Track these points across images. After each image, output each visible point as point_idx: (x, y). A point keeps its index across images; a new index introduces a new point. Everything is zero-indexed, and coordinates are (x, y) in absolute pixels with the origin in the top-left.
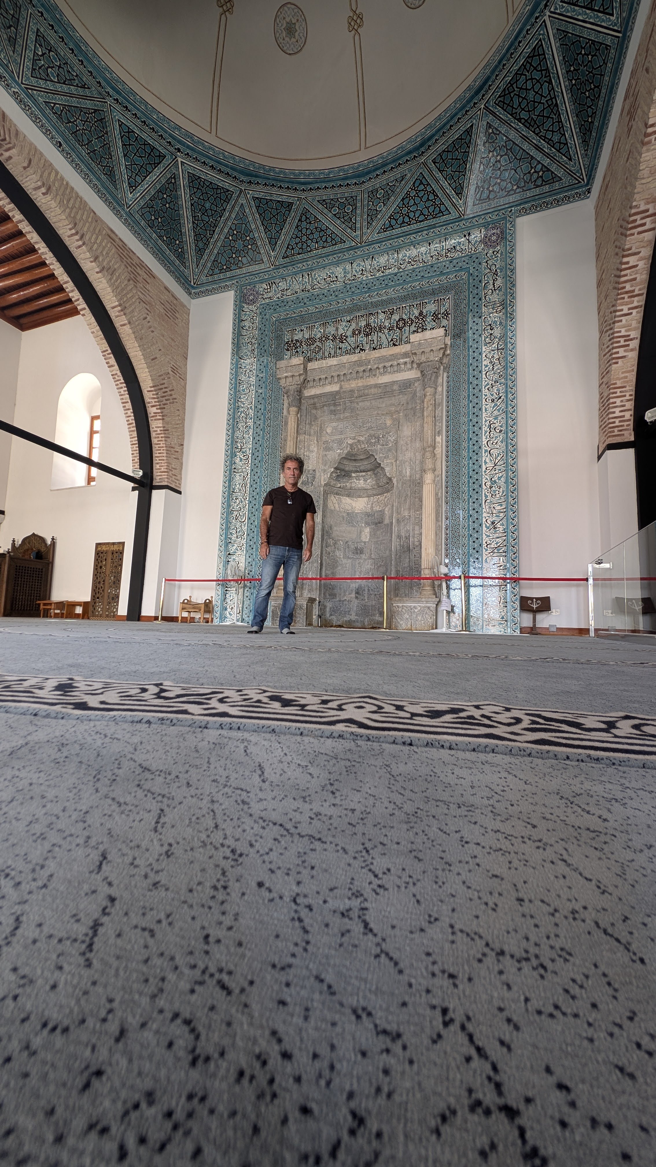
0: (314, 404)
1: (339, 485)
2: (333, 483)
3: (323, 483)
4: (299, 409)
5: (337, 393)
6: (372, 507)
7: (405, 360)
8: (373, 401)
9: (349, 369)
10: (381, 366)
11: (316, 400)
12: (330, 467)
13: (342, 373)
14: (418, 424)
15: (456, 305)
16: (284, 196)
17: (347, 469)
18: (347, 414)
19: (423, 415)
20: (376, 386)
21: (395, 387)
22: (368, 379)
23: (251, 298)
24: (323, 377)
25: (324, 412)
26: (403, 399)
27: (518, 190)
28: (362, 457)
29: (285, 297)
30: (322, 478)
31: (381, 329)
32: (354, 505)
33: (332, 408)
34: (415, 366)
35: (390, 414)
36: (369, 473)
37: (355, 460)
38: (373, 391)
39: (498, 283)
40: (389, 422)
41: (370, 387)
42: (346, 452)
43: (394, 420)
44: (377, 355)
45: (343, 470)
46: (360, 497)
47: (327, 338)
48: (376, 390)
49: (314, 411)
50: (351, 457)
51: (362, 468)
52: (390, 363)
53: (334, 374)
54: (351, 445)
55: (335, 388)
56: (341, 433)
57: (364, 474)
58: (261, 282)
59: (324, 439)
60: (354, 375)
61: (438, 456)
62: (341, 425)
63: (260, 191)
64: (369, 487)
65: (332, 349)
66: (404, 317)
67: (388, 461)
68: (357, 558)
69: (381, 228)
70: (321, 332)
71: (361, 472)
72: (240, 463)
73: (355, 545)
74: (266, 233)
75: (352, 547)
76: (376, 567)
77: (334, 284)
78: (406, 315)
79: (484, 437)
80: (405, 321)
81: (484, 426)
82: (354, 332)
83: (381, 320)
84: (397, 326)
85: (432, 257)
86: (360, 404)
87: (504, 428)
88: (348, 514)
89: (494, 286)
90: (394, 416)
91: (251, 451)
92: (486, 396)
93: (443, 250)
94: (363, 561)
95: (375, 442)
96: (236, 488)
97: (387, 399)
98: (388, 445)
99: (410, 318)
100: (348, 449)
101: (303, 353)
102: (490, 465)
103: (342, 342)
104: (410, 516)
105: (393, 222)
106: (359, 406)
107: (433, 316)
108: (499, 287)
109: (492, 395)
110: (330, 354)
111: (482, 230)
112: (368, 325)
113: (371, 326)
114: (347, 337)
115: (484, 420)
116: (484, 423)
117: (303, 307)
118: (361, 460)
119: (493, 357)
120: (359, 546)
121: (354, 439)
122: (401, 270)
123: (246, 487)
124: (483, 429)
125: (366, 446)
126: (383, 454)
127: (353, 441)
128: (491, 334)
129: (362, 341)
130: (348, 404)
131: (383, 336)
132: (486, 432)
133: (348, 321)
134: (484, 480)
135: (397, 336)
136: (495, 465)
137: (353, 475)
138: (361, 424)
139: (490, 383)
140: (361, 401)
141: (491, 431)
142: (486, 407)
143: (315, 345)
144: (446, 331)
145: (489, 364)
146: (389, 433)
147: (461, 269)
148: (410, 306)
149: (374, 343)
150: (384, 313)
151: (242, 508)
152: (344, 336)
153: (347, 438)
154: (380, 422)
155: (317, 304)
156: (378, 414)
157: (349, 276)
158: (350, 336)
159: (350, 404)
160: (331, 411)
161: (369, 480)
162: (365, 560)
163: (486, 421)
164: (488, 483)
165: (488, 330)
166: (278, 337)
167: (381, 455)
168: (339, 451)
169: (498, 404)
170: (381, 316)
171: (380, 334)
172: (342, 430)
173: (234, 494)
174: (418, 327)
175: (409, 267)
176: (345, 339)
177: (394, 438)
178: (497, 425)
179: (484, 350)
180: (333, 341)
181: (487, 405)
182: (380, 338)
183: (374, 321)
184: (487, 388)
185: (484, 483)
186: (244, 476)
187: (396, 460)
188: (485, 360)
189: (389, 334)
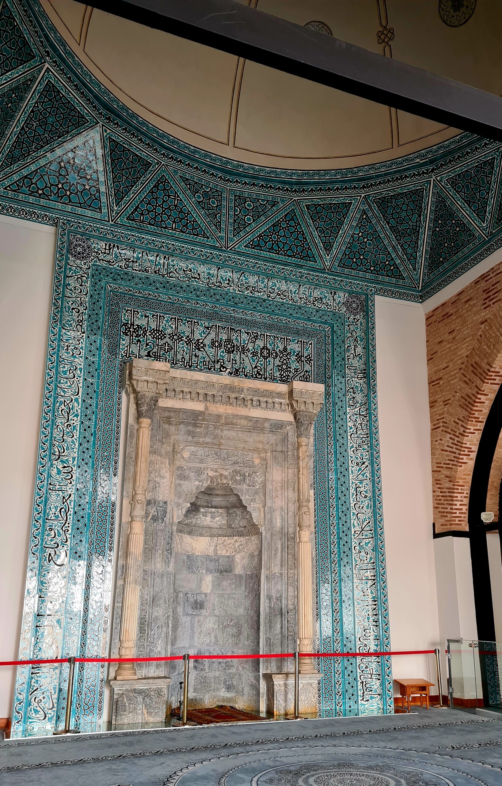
0: (169, 418)
1: (187, 522)
3: (176, 520)
4: (152, 421)
5: (201, 413)
6: (216, 550)
7: (280, 400)
8: (240, 433)
9: (218, 391)
10: (254, 398)
11: (172, 414)
12: (185, 501)
13: (210, 393)
16: (145, 152)
17: (199, 503)
18: (209, 440)
19: (296, 464)
20: (247, 418)
21: (267, 425)
22: (238, 408)
23: (79, 249)
24: (186, 390)
25: (179, 430)
26: (273, 438)
27: (373, 272)
28: (219, 493)
29: (130, 269)
30: (175, 514)
31: (244, 350)
32: (194, 545)
33: (191, 428)
34: (289, 409)
35: (258, 451)
36: (220, 510)
37: (211, 495)
38: (243, 422)
39: (359, 350)
40: (257, 461)
41: (240, 417)
42: (206, 485)
43: (261, 459)
44: (251, 386)
45: (196, 505)
46: (201, 535)
47: (180, 338)
48: (246, 422)
49: (166, 426)
50: (209, 492)
51: (214, 503)
52: (265, 399)
53: (199, 391)
54: (212, 478)
55: (198, 406)
56: (201, 461)
57: (213, 510)
58: (101, 239)
59: (178, 463)
60: (224, 399)
62: (201, 452)
63: (120, 136)
64: (216, 526)
65: (187, 354)
66: (269, 347)
67: (255, 505)
68: (197, 615)
69: (249, 243)
70: (172, 328)
71: (212, 507)
72: (58, 476)
73: (195, 598)
74: (114, 183)
75: (192, 600)
76: (221, 626)
77: (197, 282)
78: (270, 345)
79: (351, 500)
80: (269, 351)
81: (351, 488)
82: (213, 343)
83: (244, 341)
84: (261, 354)
85: (301, 298)
86: (225, 432)
87: (369, 495)
88: (188, 557)
89: (355, 352)
90: (262, 455)
91: (75, 462)
92: (352, 457)
93: (311, 296)
94: (204, 619)
95: (241, 480)
96: (51, 512)
97: (255, 434)
98: (254, 486)
99: (274, 350)
100: (209, 482)
101: (147, 345)
102: (358, 529)
103: (199, 350)
104: (281, 574)
105: (262, 243)
106: (223, 434)
107: (296, 356)
108: (359, 354)
109: (357, 458)
110: (183, 358)
111: (346, 295)
112: (229, 340)
113: (232, 343)
114: (205, 345)
115: (351, 482)
116: (351, 485)
117: (154, 292)
118: (217, 495)
119: (356, 421)
120: (199, 599)
121: (216, 471)
122: (270, 299)
123: (68, 514)
124: (351, 491)
125: (231, 483)
126: (250, 496)
127: (215, 474)
128: (354, 398)
129: (223, 357)
130: (211, 428)
131: (246, 359)
132: (353, 494)
133: (206, 327)
134: (353, 543)
135: (262, 365)
136: (362, 530)
137: (202, 510)
138: (226, 456)
139: (355, 445)
140: (226, 429)
141: (357, 495)
142: (353, 469)
143: (164, 341)
144: (310, 377)
145: (353, 427)
146: (256, 473)
147: (326, 323)
148: (275, 337)
149: (236, 364)
150: (248, 333)
151: (60, 544)
152: (202, 343)
153: (208, 468)
154: (247, 459)
155: (172, 295)
156: (244, 448)
157: (214, 280)
158: (209, 345)
159: (213, 429)
160: (189, 431)
161: (217, 519)
162: (206, 617)
163: (353, 483)
164: (357, 548)
165: (351, 392)
166: (113, 314)
167: (247, 497)
168: (197, 482)
169: (363, 469)
170: (245, 336)
171: (242, 356)
172: (203, 457)
173: (47, 521)
174: (283, 362)
175: (278, 299)
176: (202, 347)
177: (261, 480)
178: (362, 489)
179: (348, 411)
180: (187, 344)
181: (353, 467)
182: (243, 360)
183: (237, 339)
184: (352, 450)
185: (353, 547)
186: (64, 497)
187: (264, 506)
188: (350, 421)
189: (253, 359)
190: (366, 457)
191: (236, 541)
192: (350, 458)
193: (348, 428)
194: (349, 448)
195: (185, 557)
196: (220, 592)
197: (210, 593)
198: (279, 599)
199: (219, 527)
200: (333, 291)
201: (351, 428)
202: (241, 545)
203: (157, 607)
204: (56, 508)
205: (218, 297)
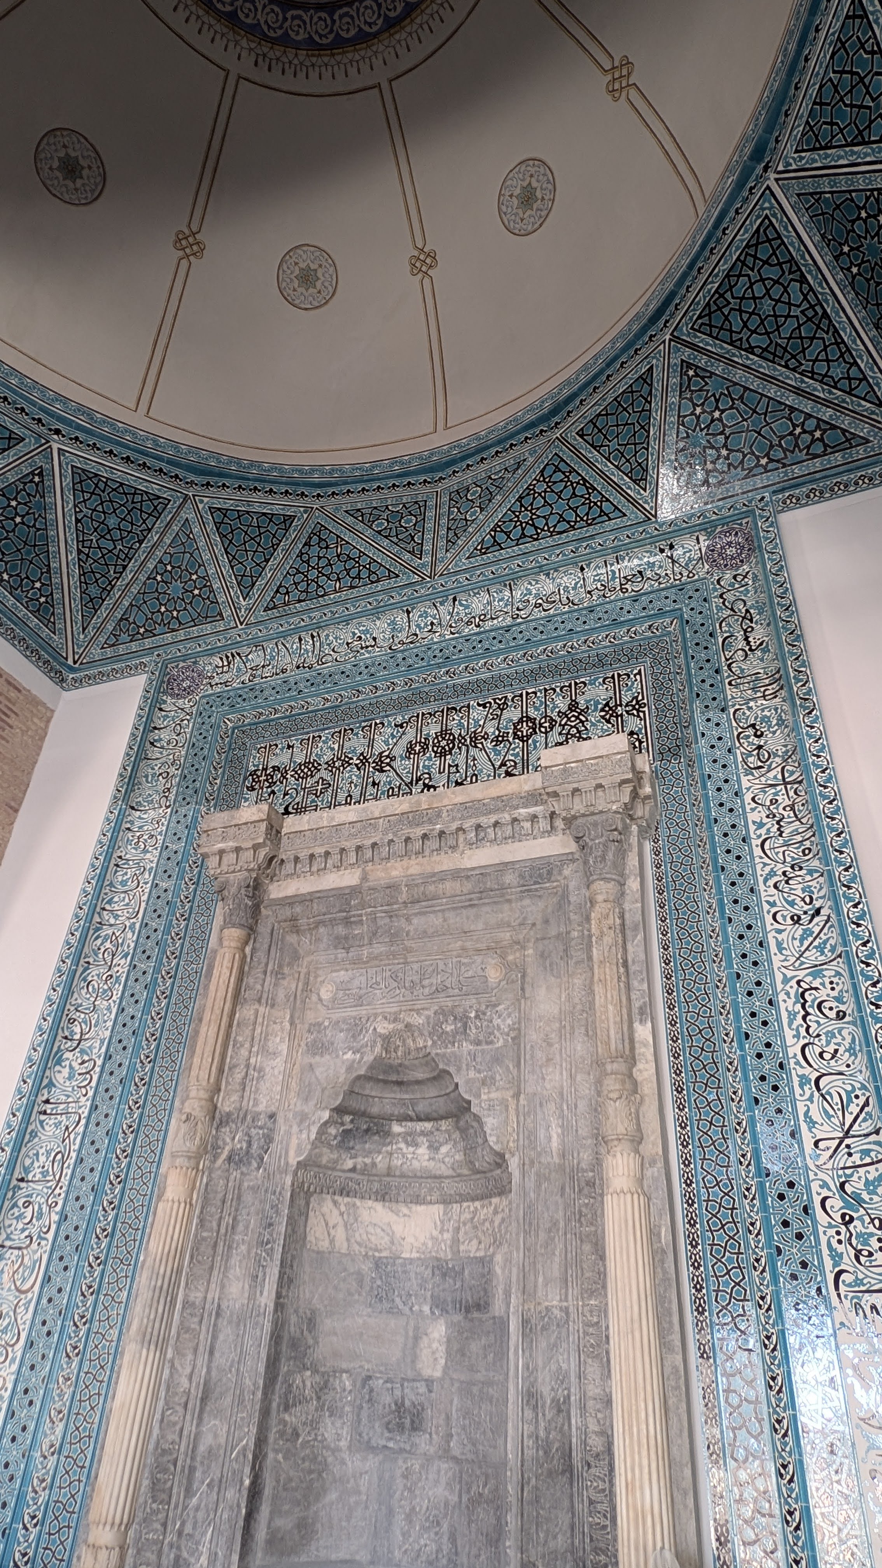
0: (294, 919)
1: (350, 1164)
2: (327, 1156)
3: (293, 1160)
4: (251, 930)
5: (354, 891)
6: (455, 1240)
7: (532, 810)
8: (450, 915)
9: (385, 832)
10: (468, 824)
11: (298, 909)
12: (319, 1107)
13: (368, 842)
14: (578, 981)
15: (659, 687)
16: (278, 505)
17: (375, 1110)
18: (379, 948)
19: (590, 958)
20: (457, 874)
21: (510, 878)
22: (435, 858)
23: (184, 684)
24: (321, 850)
25: (318, 940)
26: (534, 909)
27: (770, 467)
28: (420, 1075)
29: (257, 681)
30: (294, 1142)
31: (475, 739)
32: (398, 1232)
33: (341, 930)
34: (559, 823)
35: (498, 949)
36: (441, 1126)
37: (400, 1083)
38: (449, 886)
39: (758, 634)
40: (494, 975)
41: (441, 877)
42: (369, 1058)
43: (509, 967)
44: (459, 799)
45: (364, 1114)
46: (417, 1202)
47: (346, 763)
48: (457, 885)
49: (292, 939)
50: (385, 1074)
51: (421, 1107)
52: (493, 819)
53: (348, 845)
54: (387, 1039)
55: (350, 878)
56: (359, 1001)
57: (428, 1126)
58: (210, 653)
59: (310, 1016)
60: (399, 847)
61: (648, 1088)
62: (359, 979)
63: (226, 499)
64: (445, 1171)
65: (356, 786)
66: (532, 713)
67: (493, 1095)
68: (402, 1451)
69: (476, 549)
70: (332, 749)
71: (419, 1119)
72: (68, 1083)
73: (398, 1393)
74: (232, 567)
75: (387, 1399)
76: (465, 1498)
77: (369, 652)
78: (537, 709)
79: (789, 1034)
80: (534, 723)
81: (782, 996)
82: (410, 749)
83: (476, 721)
84: (515, 734)
85: (589, 592)
86: (415, 921)
87: (848, 1007)
88: (378, 1264)
89: (748, 643)
90: (510, 958)
91: (104, 1049)
92: (773, 904)
93: (614, 578)
94: (422, 1466)
95: (456, 1032)
96: (36, 1164)
97: (487, 909)
98: (491, 1042)
99: (546, 716)
100: (378, 1049)
101: (286, 794)
102: (829, 1130)
103: (381, 771)
104: (566, 1311)
105: (501, 537)
106: (411, 928)
107: (602, 710)
108: (761, 644)
109: (792, 904)
110: (350, 796)
111: (702, 538)
112: (444, 733)
113: (451, 734)
114: (393, 759)
115: (779, 977)
116: (780, 987)
117: (296, 700)
118: (418, 1082)
119: (774, 802)
120: (410, 1397)
121: (395, 1020)
122: (520, 620)
123: (66, 1165)
124: (783, 1006)
125: (430, 1043)
126: (479, 1072)
127: (391, 1026)
128: (760, 747)
129: (428, 767)
130: (383, 921)
131: (481, 756)
132: (792, 1016)
133: (396, 726)
134: (815, 1186)
135: (517, 755)
136: (847, 1134)
137: (396, 1128)
138: (416, 978)
139: (780, 868)
140: (416, 914)
141: (807, 1014)
142: (780, 937)
143: (315, 779)
144: (641, 742)
145: (765, 820)
146: (495, 1006)
147: (661, 613)
148: (546, 690)
149: (458, 771)
150: (484, 706)
151: (34, 1239)
152: (388, 757)
153: (376, 1015)
154: (470, 974)
155: (327, 693)
156: (463, 949)
157: (402, 636)
158: (401, 756)
159: (387, 920)
160: (337, 938)
161: (444, 1149)
162: (428, 1459)
163: (786, 980)
164: (835, 1204)
165: (748, 737)
166: (234, 762)
167: (472, 1074)
168: (349, 1055)
169: (816, 930)
170: (477, 713)
171: (473, 751)
172: (363, 992)
173: (23, 1185)
174: (568, 733)
175: (538, 614)
176: (388, 764)
177: (509, 1021)
178: (822, 995)
179: (745, 783)
180: (359, 769)
181: (779, 932)
182: (474, 759)
183: (460, 725)
184: (771, 883)
185: (817, 1200)
186: (67, 1128)
187: (517, 1096)
188: (753, 810)
189: (495, 750)
190: (822, 893)
191: (496, 1212)
192: (766, 907)
193: (752, 828)
194: (761, 880)
195: (366, 1267)
196: (463, 1378)
197: (442, 1379)
198: (561, 1407)
199: (450, 1172)
200: (663, 544)
201: (761, 825)
202: (503, 1220)
203: (215, 1418)
204: (48, 1153)
205: (410, 662)
